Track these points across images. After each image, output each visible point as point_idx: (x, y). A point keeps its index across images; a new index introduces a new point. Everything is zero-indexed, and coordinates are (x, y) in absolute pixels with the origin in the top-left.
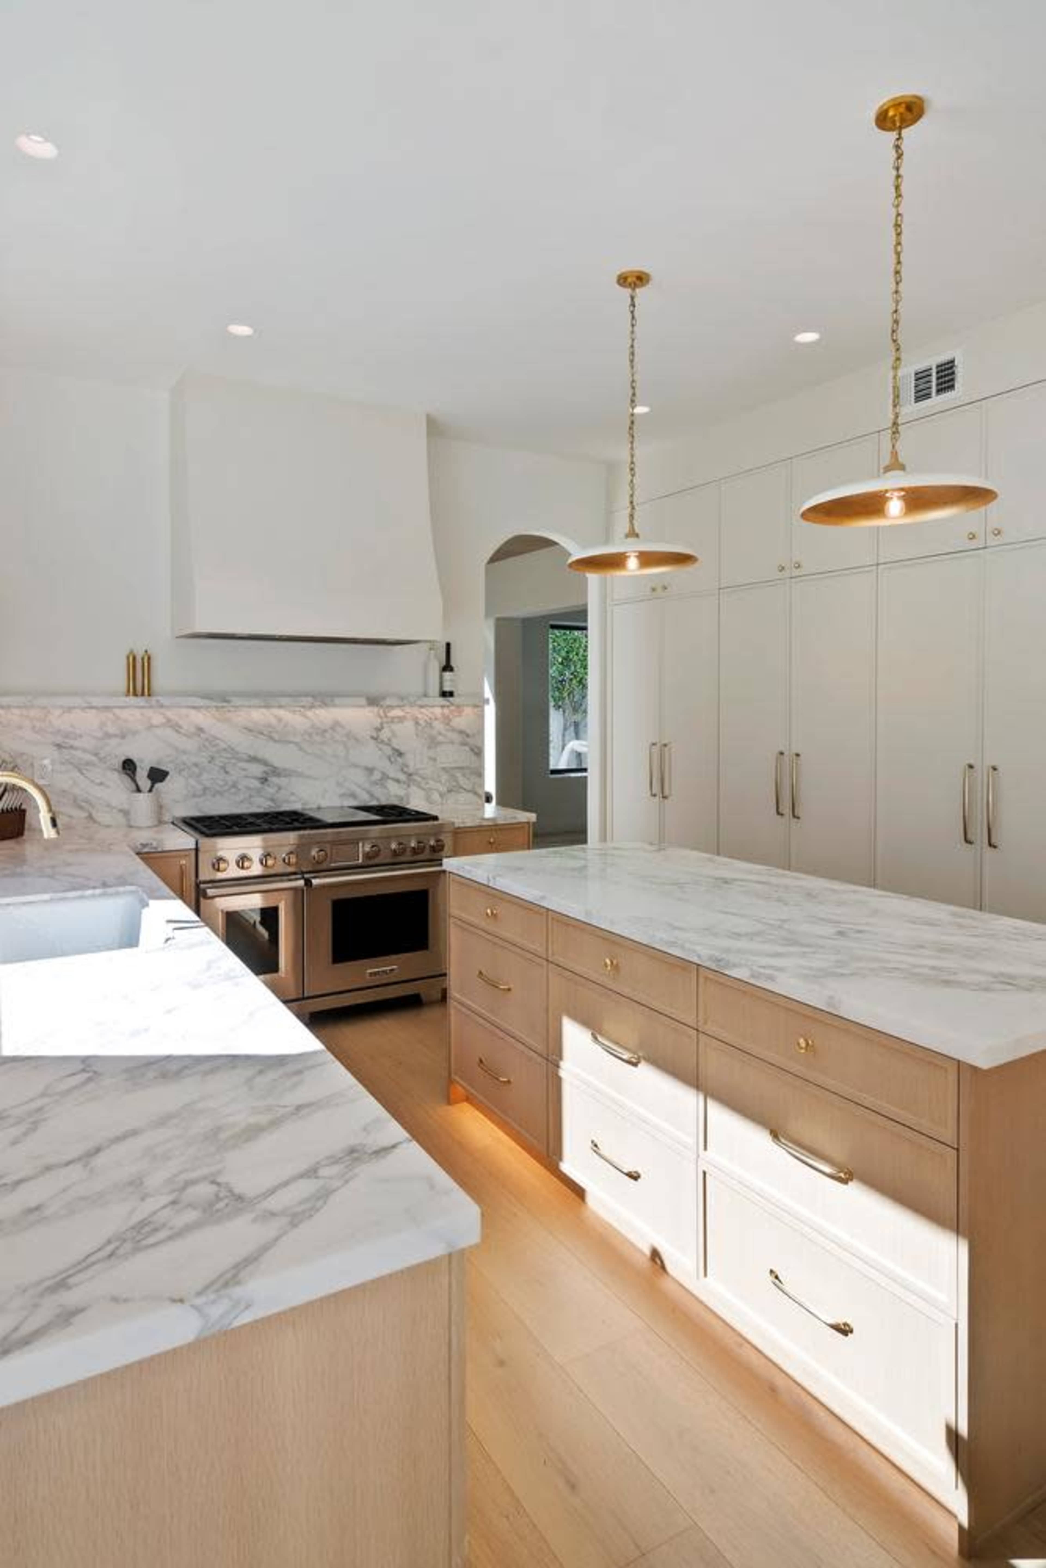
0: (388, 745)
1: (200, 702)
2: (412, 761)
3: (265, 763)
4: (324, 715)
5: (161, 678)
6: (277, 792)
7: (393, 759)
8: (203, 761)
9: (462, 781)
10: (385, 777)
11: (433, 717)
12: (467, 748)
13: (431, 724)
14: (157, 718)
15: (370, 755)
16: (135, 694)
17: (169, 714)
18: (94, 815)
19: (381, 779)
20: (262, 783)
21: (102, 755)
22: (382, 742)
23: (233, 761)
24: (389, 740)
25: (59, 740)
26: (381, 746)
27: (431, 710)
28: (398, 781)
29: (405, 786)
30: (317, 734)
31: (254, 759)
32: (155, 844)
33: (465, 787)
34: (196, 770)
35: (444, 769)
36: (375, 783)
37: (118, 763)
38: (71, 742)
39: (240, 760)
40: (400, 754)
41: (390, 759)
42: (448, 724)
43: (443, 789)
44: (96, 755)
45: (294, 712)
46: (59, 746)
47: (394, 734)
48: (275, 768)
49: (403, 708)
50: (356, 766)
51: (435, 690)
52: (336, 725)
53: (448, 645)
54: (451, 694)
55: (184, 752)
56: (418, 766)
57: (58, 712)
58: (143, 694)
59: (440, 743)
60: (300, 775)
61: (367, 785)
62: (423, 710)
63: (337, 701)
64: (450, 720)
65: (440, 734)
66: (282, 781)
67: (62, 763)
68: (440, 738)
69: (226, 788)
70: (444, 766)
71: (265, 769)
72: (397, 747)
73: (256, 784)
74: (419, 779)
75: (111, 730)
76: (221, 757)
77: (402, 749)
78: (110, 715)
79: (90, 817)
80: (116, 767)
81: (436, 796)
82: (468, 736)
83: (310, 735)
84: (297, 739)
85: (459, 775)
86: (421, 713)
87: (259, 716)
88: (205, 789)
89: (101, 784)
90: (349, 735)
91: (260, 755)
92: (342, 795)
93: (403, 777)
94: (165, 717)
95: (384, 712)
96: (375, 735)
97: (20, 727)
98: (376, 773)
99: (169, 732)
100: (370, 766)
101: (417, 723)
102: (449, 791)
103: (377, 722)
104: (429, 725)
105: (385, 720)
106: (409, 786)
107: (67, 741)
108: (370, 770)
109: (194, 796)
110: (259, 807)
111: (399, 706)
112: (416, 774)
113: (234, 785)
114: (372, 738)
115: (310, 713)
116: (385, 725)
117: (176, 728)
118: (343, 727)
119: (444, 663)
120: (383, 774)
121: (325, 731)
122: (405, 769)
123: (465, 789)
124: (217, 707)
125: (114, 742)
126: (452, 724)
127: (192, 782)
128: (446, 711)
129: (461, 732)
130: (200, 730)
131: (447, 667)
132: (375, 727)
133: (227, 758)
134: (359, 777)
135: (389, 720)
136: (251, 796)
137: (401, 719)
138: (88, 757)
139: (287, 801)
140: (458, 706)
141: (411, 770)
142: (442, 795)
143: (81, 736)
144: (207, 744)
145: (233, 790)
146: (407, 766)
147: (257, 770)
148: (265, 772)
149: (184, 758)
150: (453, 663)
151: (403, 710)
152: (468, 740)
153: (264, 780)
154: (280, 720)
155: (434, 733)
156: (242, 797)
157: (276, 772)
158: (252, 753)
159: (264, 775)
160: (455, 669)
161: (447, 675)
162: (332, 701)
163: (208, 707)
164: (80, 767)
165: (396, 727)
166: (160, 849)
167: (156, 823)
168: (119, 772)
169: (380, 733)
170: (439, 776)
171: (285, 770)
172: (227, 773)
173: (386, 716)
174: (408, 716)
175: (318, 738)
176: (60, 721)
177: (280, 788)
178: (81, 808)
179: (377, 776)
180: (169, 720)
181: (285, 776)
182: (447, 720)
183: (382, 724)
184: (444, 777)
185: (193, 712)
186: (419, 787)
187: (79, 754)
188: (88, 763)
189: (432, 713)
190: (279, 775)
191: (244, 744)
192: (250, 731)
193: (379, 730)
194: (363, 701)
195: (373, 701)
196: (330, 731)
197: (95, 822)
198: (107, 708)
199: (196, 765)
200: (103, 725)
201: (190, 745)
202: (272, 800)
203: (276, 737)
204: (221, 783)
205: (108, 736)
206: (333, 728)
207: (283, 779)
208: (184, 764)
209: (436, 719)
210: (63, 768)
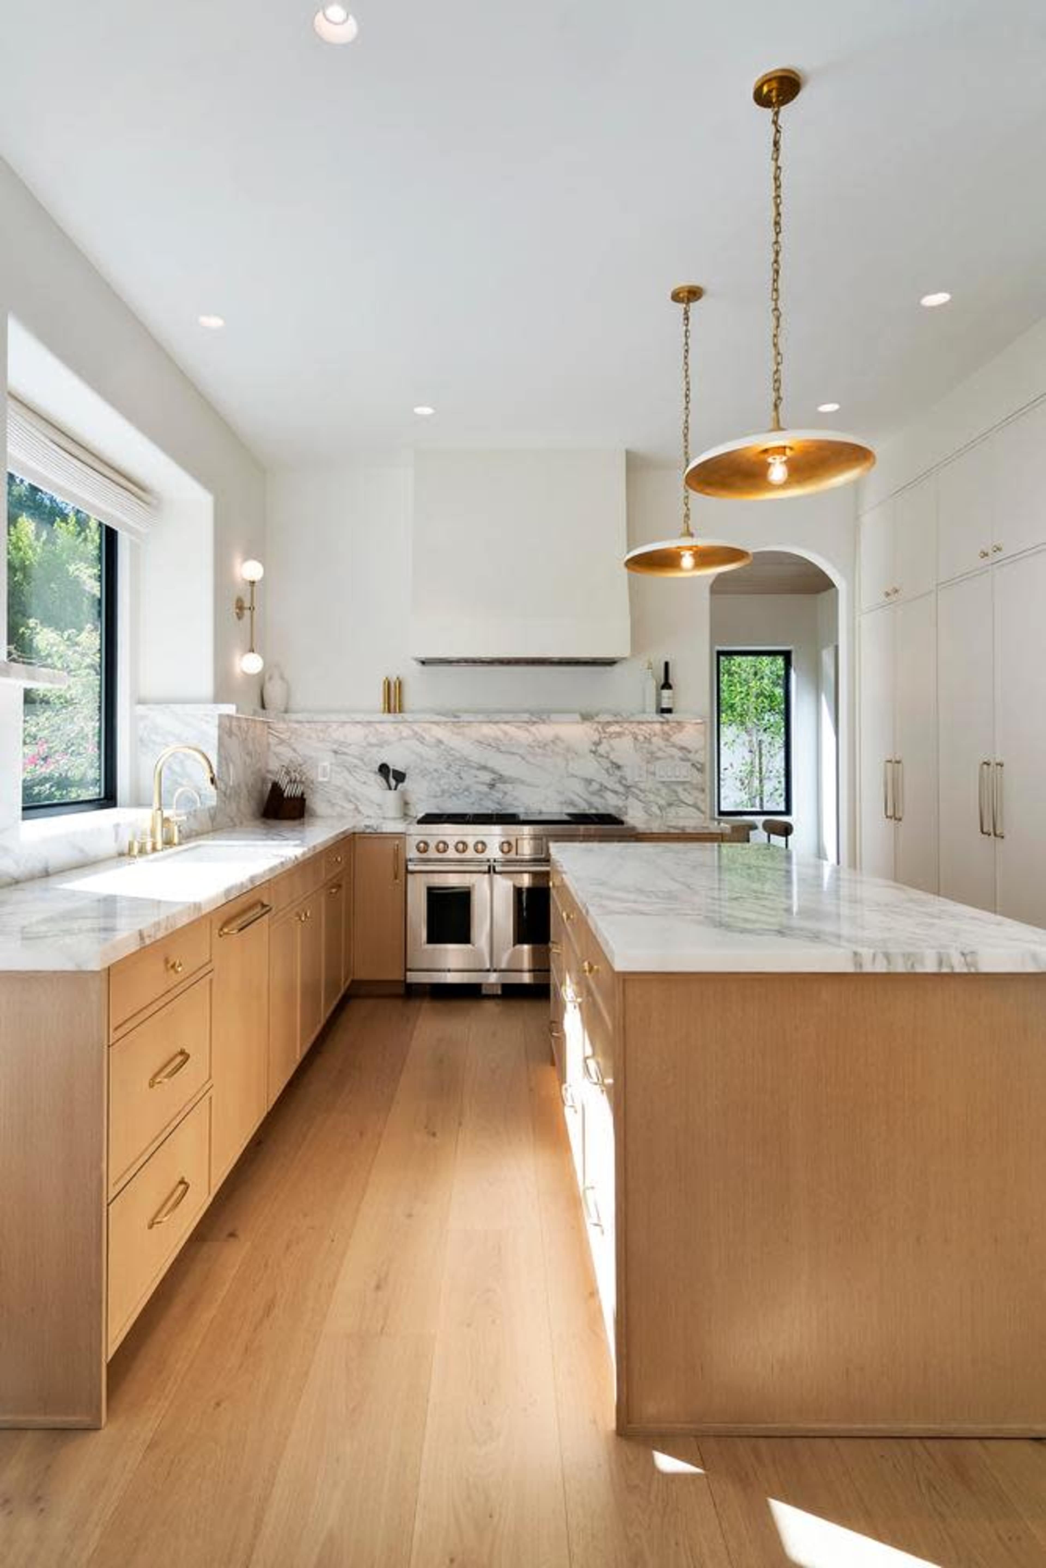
0: (607, 758)
1: (437, 718)
2: (631, 775)
3: (493, 771)
4: (545, 731)
5: (411, 699)
6: (503, 797)
7: (611, 771)
8: (442, 767)
9: (683, 796)
10: (603, 788)
11: (652, 734)
12: (689, 764)
13: (650, 740)
14: (406, 732)
15: (591, 767)
16: (389, 711)
17: (416, 727)
18: (361, 808)
19: (600, 790)
20: (490, 788)
21: (366, 759)
22: (601, 756)
23: (466, 768)
24: (608, 753)
25: (335, 747)
26: (600, 759)
27: (650, 726)
28: (615, 792)
29: (624, 798)
30: (539, 747)
31: (484, 768)
32: (375, 827)
33: (686, 801)
34: (436, 775)
35: (663, 782)
36: (593, 793)
37: (376, 767)
38: (345, 750)
39: (472, 767)
40: (619, 767)
41: (608, 772)
42: (667, 740)
43: (662, 802)
44: (362, 760)
45: (519, 728)
46: (335, 752)
47: (613, 749)
48: (501, 775)
49: (621, 724)
50: (573, 776)
51: (652, 707)
52: (556, 739)
53: (667, 665)
54: (669, 711)
55: (428, 760)
56: (637, 779)
57: (334, 726)
58: (395, 712)
59: (658, 758)
60: (523, 782)
61: (586, 796)
62: (641, 727)
63: (553, 717)
64: (670, 736)
65: (660, 749)
66: (508, 787)
67: (338, 766)
68: (660, 754)
69: (461, 791)
70: (663, 779)
71: (493, 776)
72: (614, 760)
73: (485, 789)
74: (637, 792)
75: (373, 741)
76: (456, 764)
77: (620, 763)
78: (372, 729)
79: (357, 809)
80: (374, 769)
81: (655, 809)
82: (690, 752)
83: (532, 747)
84: (521, 751)
85: (680, 789)
86: (641, 730)
87: (488, 730)
88: (443, 792)
89: (365, 783)
90: (568, 749)
91: (490, 764)
92: (561, 803)
93: (621, 789)
94: (413, 730)
95: (603, 728)
96: (594, 748)
97: (309, 737)
98: (594, 783)
99: (414, 743)
100: (589, 777)
101: (636, 739)
102: (670, 805)
103: (596, 738)
104: (648, 740)
105: (603, 735)
106: (627, 798)
107: (341, 748)
108: (589, 782)
109: (435, 797)
110: (488, 809)
111: (617, 722)
112: (636, 787)
113: (467, 789)
114: (592, 751)
115: (533, 729)
116: (604, 740)
117: (421, 740)
118: (563, 741)
119: (662, 681)
120: (601, 785)
121: (546, 745)
122: (624, 782)
123: (686, 803)
124: (453, 722)
125: (375, 750)
126: (672, 740)
127: (433, 784)
128: (666, 728)
129: (682, 748)
130: (440, 742)
131: (667, 685)
132: (594, 741)
133: (460, 766)
134: (578, 787)
135: (607, 735)
136: (481, 799)
137: (619, 735)
138: (356, 761)
139: (511, 805)
140: (679, 723)
141: (629, 783)
142: (660, 808)
143: (350, 745)
144: (445, 753)
145: (466, 793)
146: (626, 779)
147: (487, 777)
148: (494, 780)
149: (426, 764)
150: (671, 682)
151: (621, 727)
152: (690, 756)
153: (492, 786)
154: (506, 733)
155: (654, 749)
156: (473, 800)
157: (502, 779)
158: (483, 763)
159: (493, 782)
160: (674, 687)
161: (666, 693)
162: (549, 717)
163: (446, 722)
164: (351, 769)
165: (615, 742)
166: (379, 831)
167: (402, 815)
168: (375, 773)
169: (598, 748)
170: (658, 790)
171: (510, 778)
172: (461, 778)
173: (605, 732)
174: (627, 732)
175: (539, 751)
176: (338, 733)
177: (505, 793)
178: (350, 801)
179: (595, 786)
180: (416, 733)
181: (511, 783)
182: (666, 737)
183: (600, 739)
184: (664, 791)
185: (434, 727)
186: (637, 797)
187: (350, 759)
188: (355, 766)
189: (651, 729)
190: (505, 782)
191: (476, 755)
192: (481, 743)
193: (597, 744)
194: (577, 717)
195: (586, 717)
196: (551, 744)
197: (359, 812)
198: (370, 723)
199: (436, 770)
200: (366, 737)
201: (431, 753)
202: (499, 803)
203: (503, 748)
204: (457, 787)
205: (371, 745)
206: (553, 742)
207: (508, 785)
208: (426, 769)
209: (655, 735)
210: (338, 769)
